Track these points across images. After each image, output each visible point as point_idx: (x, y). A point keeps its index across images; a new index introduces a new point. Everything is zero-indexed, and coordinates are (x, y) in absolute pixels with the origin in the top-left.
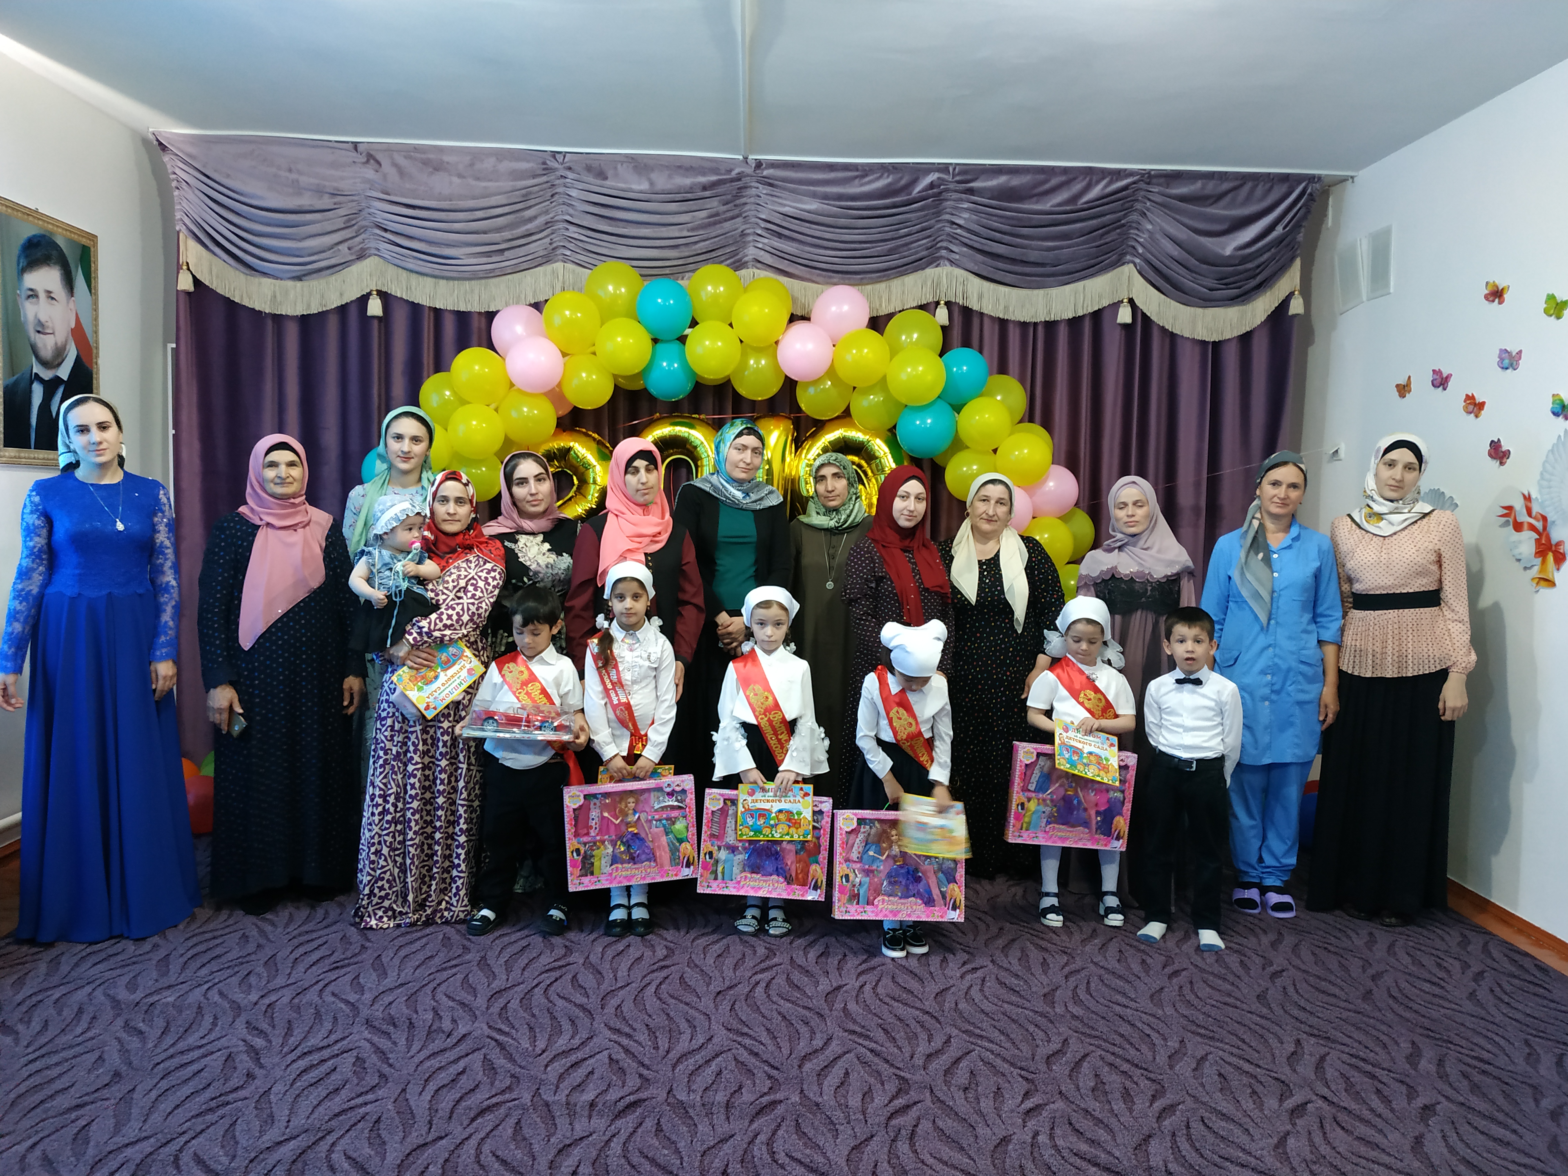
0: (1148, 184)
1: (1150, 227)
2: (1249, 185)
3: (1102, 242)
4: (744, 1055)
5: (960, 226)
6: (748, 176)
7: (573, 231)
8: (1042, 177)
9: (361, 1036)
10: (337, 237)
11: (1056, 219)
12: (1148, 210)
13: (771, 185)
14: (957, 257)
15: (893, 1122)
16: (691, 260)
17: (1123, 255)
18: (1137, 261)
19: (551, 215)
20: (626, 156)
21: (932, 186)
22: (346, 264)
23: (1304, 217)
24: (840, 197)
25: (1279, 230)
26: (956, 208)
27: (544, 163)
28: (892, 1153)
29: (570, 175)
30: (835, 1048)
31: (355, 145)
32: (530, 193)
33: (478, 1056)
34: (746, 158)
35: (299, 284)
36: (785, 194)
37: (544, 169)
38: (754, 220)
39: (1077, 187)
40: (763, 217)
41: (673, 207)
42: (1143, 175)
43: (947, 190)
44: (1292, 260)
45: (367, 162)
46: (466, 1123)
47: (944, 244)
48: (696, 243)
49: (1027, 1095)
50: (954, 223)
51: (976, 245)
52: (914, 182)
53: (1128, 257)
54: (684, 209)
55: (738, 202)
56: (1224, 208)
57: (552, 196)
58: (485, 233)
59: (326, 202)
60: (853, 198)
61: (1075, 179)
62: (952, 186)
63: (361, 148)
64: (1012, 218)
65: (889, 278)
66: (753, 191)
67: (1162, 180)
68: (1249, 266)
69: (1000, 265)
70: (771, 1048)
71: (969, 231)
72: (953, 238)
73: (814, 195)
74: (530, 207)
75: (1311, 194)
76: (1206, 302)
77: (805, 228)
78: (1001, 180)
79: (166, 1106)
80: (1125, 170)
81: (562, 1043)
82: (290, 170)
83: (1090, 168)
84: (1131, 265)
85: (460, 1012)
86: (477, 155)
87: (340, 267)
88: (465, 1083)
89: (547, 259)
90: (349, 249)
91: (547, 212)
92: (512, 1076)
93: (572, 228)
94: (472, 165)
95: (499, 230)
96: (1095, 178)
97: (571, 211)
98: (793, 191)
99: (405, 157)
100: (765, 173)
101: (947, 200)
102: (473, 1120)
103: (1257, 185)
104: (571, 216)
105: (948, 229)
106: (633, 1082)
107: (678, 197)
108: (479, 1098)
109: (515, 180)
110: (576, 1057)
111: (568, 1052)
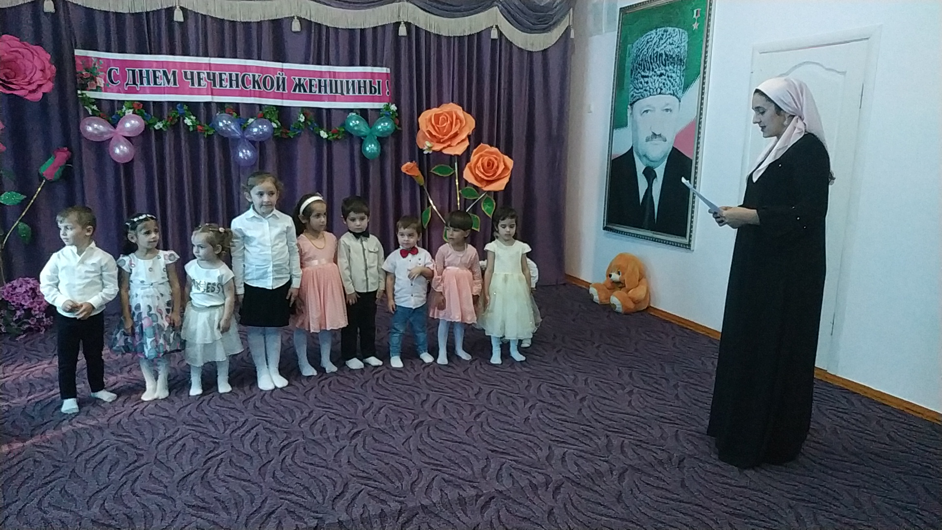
4: (394, 407)
9: (186, 430)
15: (477, 420)
17: (493, 2)
18: (500, 6)
28: (484, 431)
30: (432, 399)
33: (259, 428)
44: (568, 10)
46: (278, 453)
49: (525, 403)
65: (374, 6)
70: (404, 402)
76: (531, 30)
79: (103, 473)
81: (298, 416)
84: (497, 8)
85: (233, 412)
88: (263, 439)
92: (285, 432)
102: (280, 452)
106: (349, 426)
108: (275, 443)
110: (311, 420)
111: (305, 419)
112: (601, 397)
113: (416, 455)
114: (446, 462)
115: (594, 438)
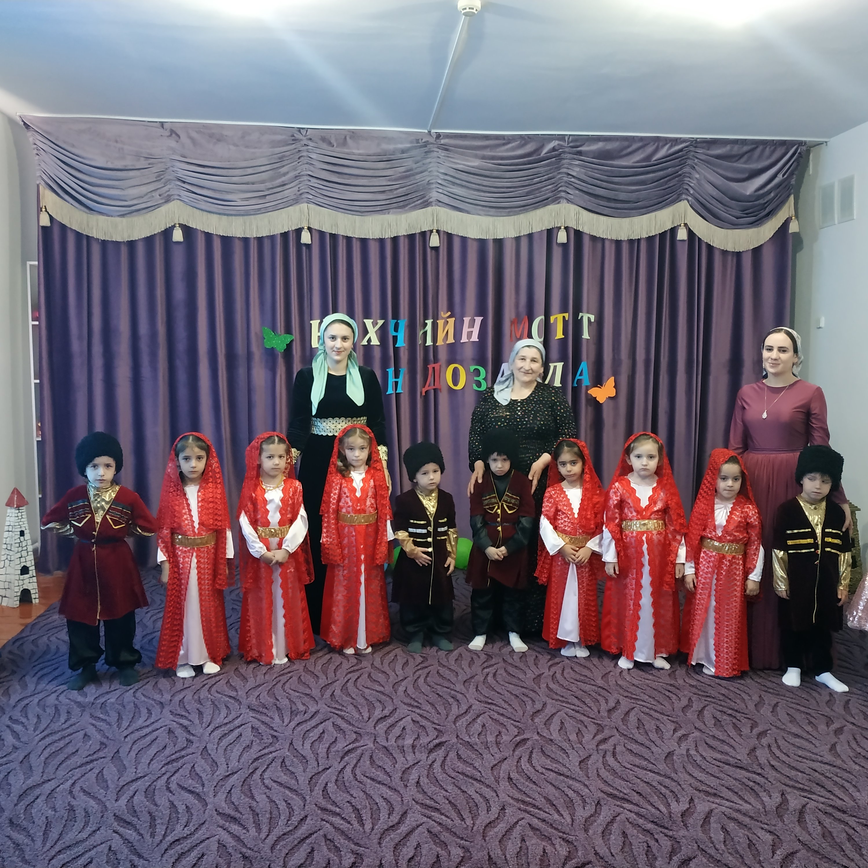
0: (696, 147)
1: (697, 176)
2: (761, 148)
3: (667, 186)
4: (496, 716)
5: (573, 177)
6: (432, 144)
7: (314, 182)
8: (626, 143)
9: (248, 716)
10: (152, 187)
11: (636, 171)
12: (696, 164)
13: (447, 150)
14: (572, 197)
15: (600, 747)
16: (394, 200)
17: (680, 195)
18: (690, 198)
19: (298, 172)
20: (349, 130)
21: (554, 149)
22: (158, 206)
23: (796, 169)
24: (493, 158)
25: (780, 177)
26: (571, 164)
27: (293, 136)
28: (605, 764)
29: (311, 144)
30: (549, 710)
31: (162, 124)
32: (284, 156)
33: (329, 723)
34: (430, 132)
35: (124, 220)
36: (456, 156)
37: (293, 140)
38: (436, 173)
39: (649, 150)
40: (443, 171)
41: (382, 165)
42: (692, 142)
43: (564, 152)
44: (788, 196)
45: (171, 135)
46: (339, 760)
47: (563, 189)
48: (397, 189)
49: (675, 731)
50: (569, 174)
51: (585, 189)
52: (542, 147)
53: (684, 196)
54: (388, 166)
55: (424, 162)
56: (745, 163)
57: (299, 158)
58: (253, 184)
59: (142, 163)
60: (502, 158)
61: (648, 144)
62: (567, 150)
63: (166, 126)
64: (607, 171)
65: (527, 211)
66: (435, 154)
67: (704, 145)
68: (762, 201)
69: (602, 203)
70: (510, 710)
71: (579, 179)
72: (569, 184)
73: (476, 156)
74: (283, 166)
75: (800, 153)
76: (734, 226)
77: (471, 178)
78: (600, 145)
79: (145, 759)
80: (681, 138)
81: (378, 713)
82: (117, 142)
83: (658, 137)
84: (686, 201)
85: (306, 699)
86: (246, 131)
87: (153, 208)
88: (328, 739)
89: (296, 201)
90: (160, 195)
91: (295, 169)
92: (355, 732)
93: (313, 180)
94: (243, 137)
95: (263, 182)
96: (661, 144)
97: (312, 168)
98: (462, 154)
99: (197, 132)
100: (443, 141)
101: (564, 159)
102: (342, 758)
103: (766, 148)
104: (312, 171)
105: (565, 179)
106: (433, 734)
107: (385, 158)
108: (340, 745)
109: (273, 147)
110: (390, 721)
111: (384, 718)
112: (789, 733)
113: (504, 784)
114: (540, 802)
115: (762, 794)
